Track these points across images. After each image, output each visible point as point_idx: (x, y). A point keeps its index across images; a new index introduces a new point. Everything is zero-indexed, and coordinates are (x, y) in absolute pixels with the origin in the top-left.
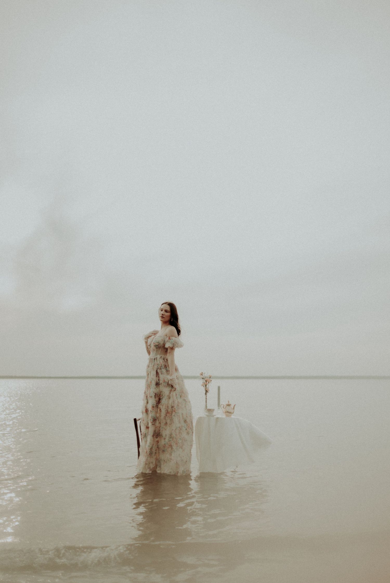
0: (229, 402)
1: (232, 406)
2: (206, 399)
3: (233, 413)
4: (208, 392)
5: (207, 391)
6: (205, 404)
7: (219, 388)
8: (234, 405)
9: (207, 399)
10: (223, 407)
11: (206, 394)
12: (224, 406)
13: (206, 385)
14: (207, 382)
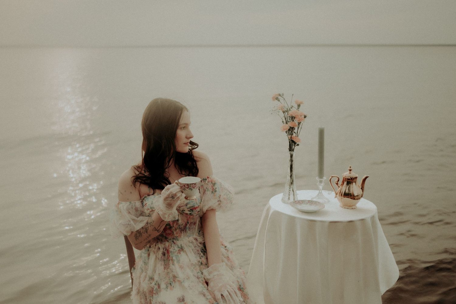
0: (350, 170)
1: (359, 181)
2: (292, 161)
3: (362, 196)
4: (298, 145)
5: (292, 144)
6: (290, 175)
7: (321, 133)
8: (364, 177)
9: (293, 163)
10: (337, 184)
11: (291, 149)
12: (338, 181)
13: (291, 129)
14: (296, 121)
